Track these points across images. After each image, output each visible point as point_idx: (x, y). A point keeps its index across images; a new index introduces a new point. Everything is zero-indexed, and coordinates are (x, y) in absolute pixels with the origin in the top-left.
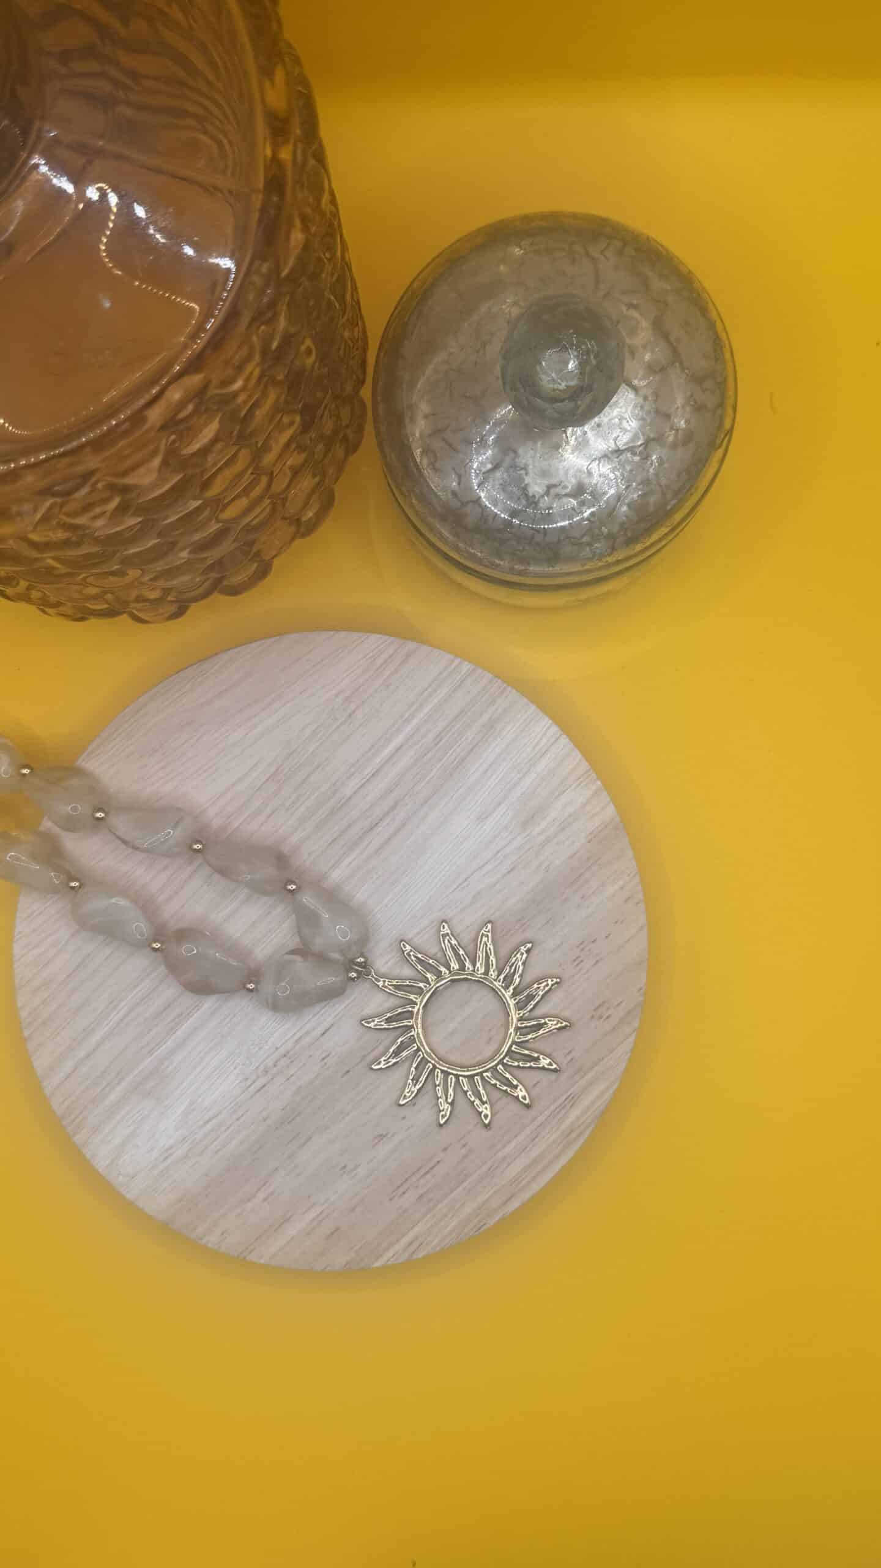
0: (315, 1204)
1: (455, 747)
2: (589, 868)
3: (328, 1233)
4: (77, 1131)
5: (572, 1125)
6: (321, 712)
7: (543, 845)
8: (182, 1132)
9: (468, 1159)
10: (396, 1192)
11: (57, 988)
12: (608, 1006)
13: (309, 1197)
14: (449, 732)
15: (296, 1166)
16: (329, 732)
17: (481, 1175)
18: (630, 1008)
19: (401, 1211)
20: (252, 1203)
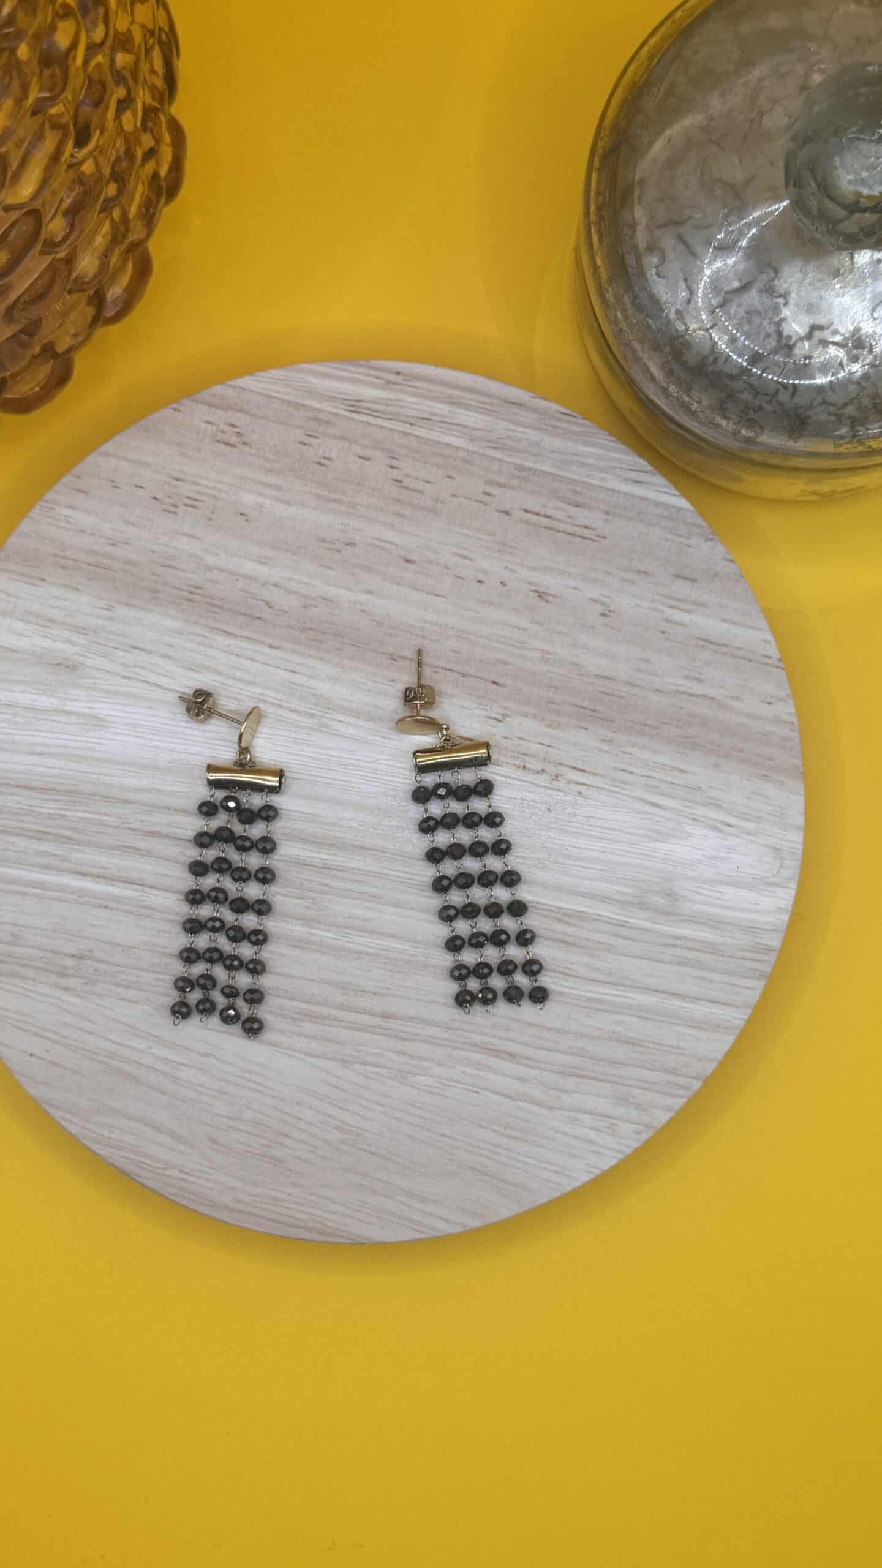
0: (667, 621)
1: (37, 809)
2: (74, 560)
3: (689, 583)
4: (768, 949)
5: (383, 388)
6: (98, 995)
7: (84, 630)
8: (688, 828)
9: (502, 480)
10: (593, 537)
11: (623, 1085)
12: (220, 434)
13: (663, 632)
14: (23, 829)
15: (640, 670)
16: (117, 968)
17: (508, 453)
18: (206, 409)
19: (610, 517)
20: (713, 693)
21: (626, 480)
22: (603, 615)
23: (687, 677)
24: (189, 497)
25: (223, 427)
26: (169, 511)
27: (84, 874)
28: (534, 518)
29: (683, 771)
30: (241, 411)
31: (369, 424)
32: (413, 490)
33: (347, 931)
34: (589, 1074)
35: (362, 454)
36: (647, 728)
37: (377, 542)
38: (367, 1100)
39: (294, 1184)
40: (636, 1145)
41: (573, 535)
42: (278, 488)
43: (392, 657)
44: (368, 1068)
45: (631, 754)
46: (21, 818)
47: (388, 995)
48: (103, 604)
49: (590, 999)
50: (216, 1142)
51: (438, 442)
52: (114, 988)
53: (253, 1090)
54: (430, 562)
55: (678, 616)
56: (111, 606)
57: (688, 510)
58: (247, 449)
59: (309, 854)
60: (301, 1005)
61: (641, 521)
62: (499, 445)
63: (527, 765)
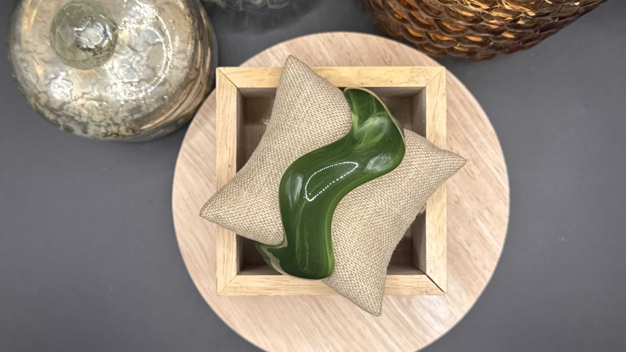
0: (474, 220)
3: (489, 213)
4: (426, 342)
9: (458, 138)
10: (471, 177)
11: (350, 346)
12: (385, 57)
13: (470, 222)
17: (466, 131)
18: (386, 45)
19: (481, 175)
20: (470, 252)
21: (495, 168)
22: (456, 202)
23: (466, 241)
30: (397, 55)
34: (342, 335)
55: (479, 222)
57: (507, 192)
61: (490, 183)
62: (465, 127)
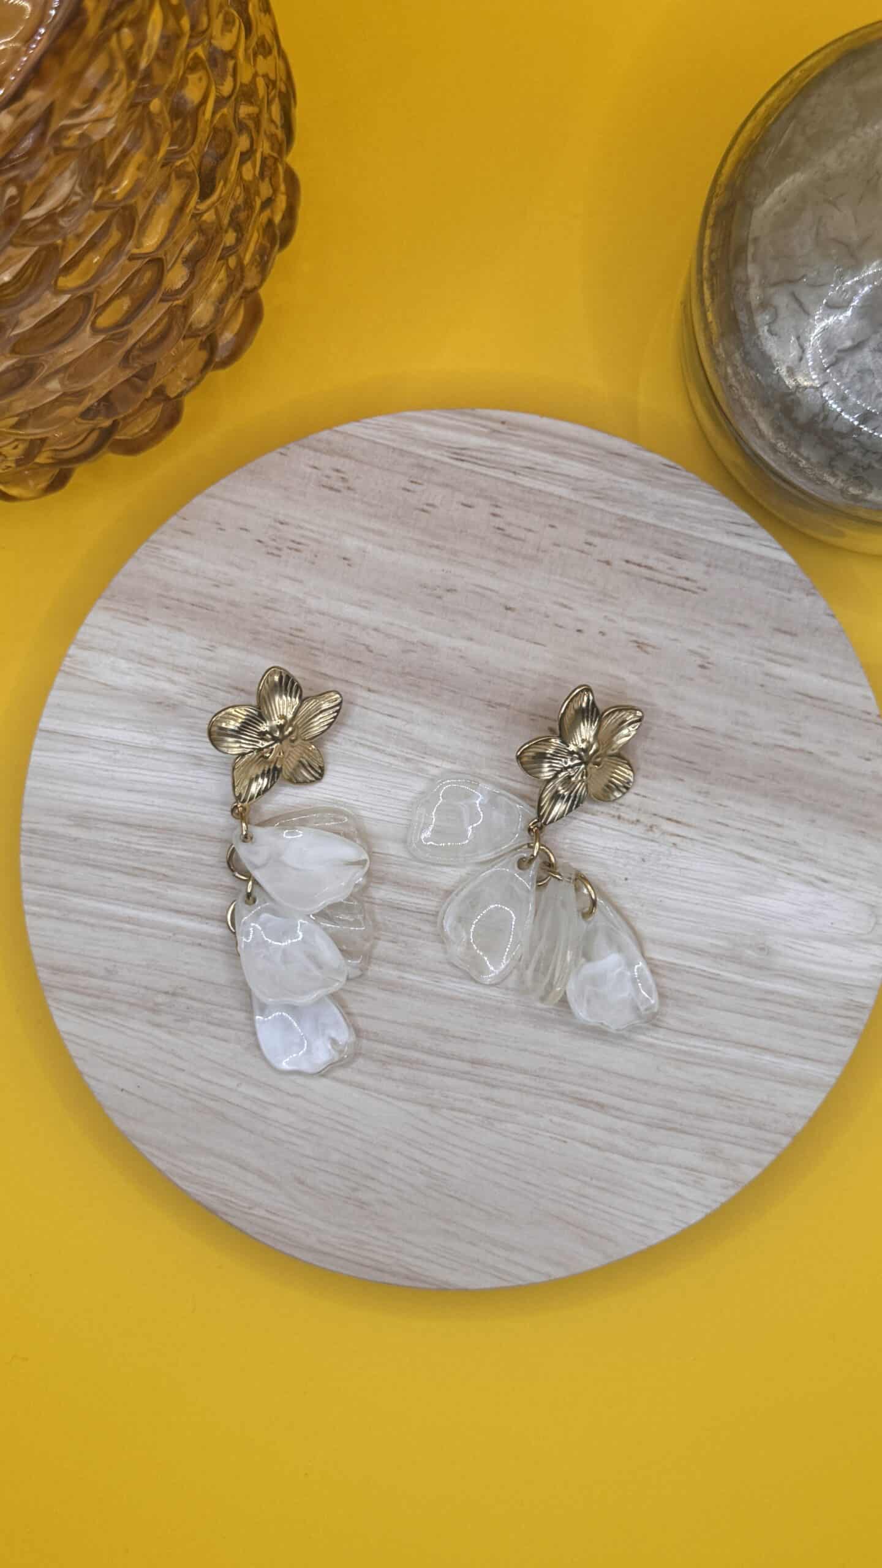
0: (767, 674)
1: (133, 846)
2: (178, 600)
3: (788, 637)
4: (861, 1007)
5: (487, 436)
6: (190, 1032)
7: (185, 670)
8: (782, 882)
9: (603, 530)
10: (693, 589)
11: (711, 1138)
12: (325, 479)
13: (762, 686)
14: (120, 865)
15: (737, 723)
16: (210, 1007)
17: (611, 503)
18: (312, 453)
19: (711, 569)
20: (811, 747)
21: (728, 533)
22: (702, 667)
23: (785, 731)
24: (293, 541)
25: (328, 472)
26: (272, 554)
27: (178, 912)
28: (636, 569)
29: (779, 825)
30: (347, 456)
31: (473, 472)
32: (515, 538)
33: (437, 975)
34: (678, 1127)
35: (465, 502)
36: (743, 781)
37: (478, 590)
38: (454, 1146)
39: (380, 1228)
40: (723, 1199)
41: (674, 586)
42: (381, 533)
43: (489, 704)
44: (455, 1113)
45: (725, 806)
46: (117, 854)
47: (477, 1041)
48: (205, 644)
49: (679, 1051)
50: (302, 1183)
51: (540, 491)
52: (205, 1025)
53: (342, 1132)
54: (530, 610)
55: (779, 670)
56: (212, 646)
57: (790, 564)
58: (351, 494)
59: (402, 898)
60: (391, 1049)
61: (742, 574)
62: (601, 496)
63: (622, 814)
